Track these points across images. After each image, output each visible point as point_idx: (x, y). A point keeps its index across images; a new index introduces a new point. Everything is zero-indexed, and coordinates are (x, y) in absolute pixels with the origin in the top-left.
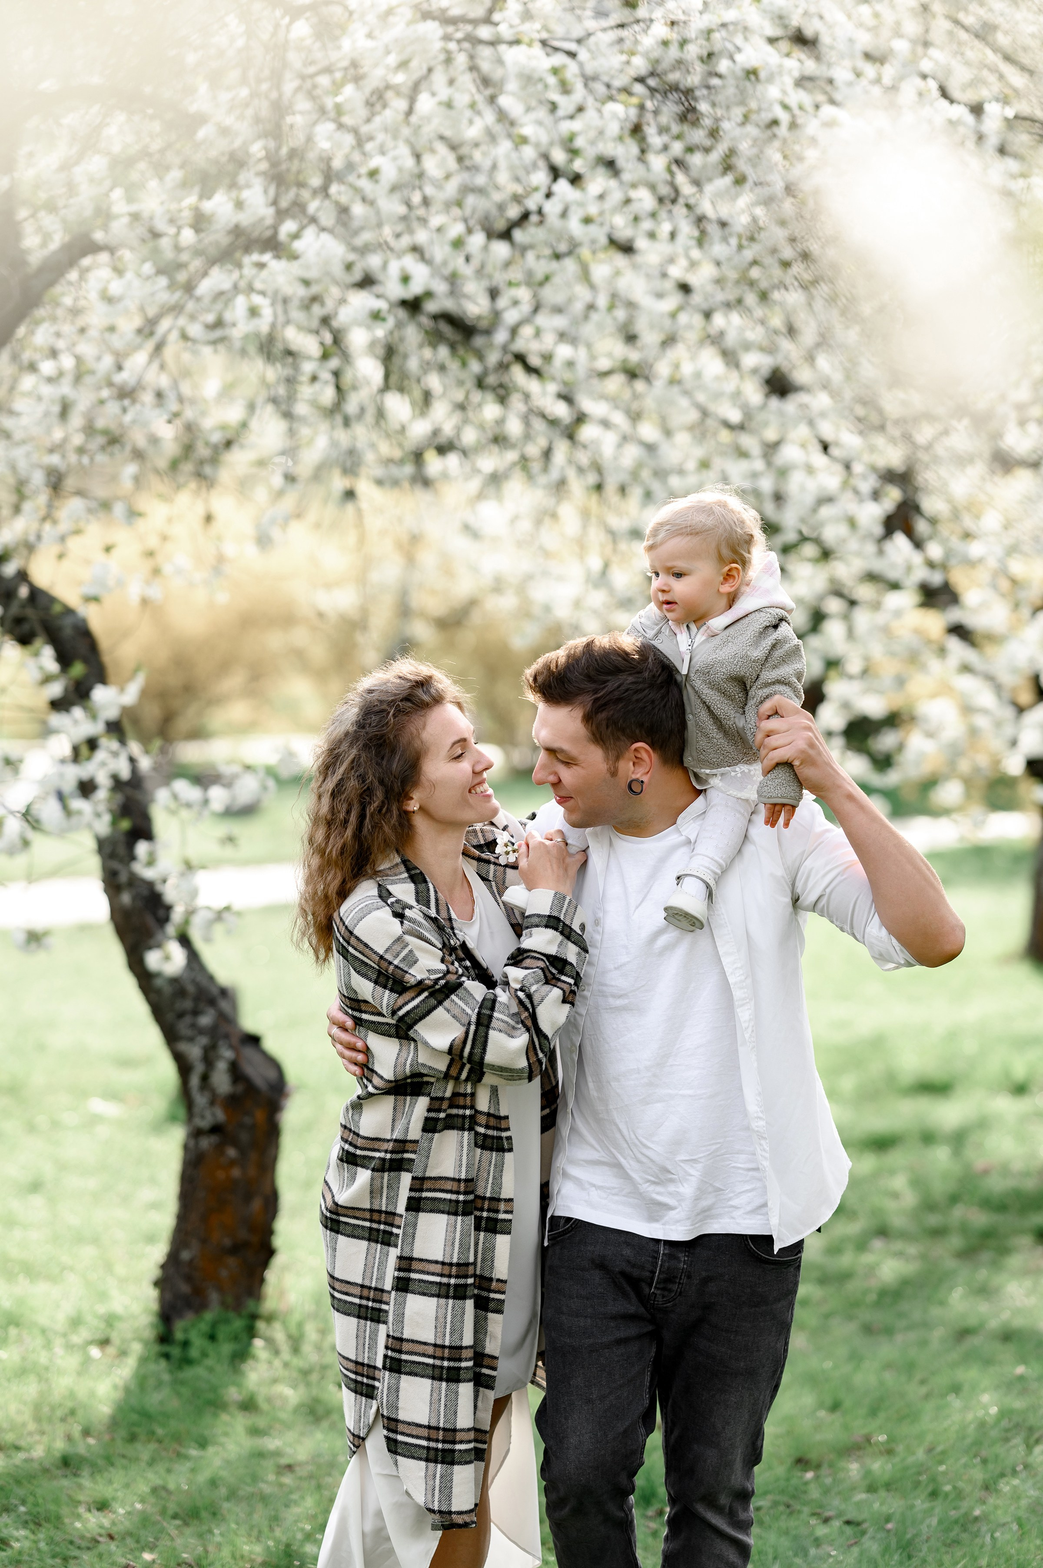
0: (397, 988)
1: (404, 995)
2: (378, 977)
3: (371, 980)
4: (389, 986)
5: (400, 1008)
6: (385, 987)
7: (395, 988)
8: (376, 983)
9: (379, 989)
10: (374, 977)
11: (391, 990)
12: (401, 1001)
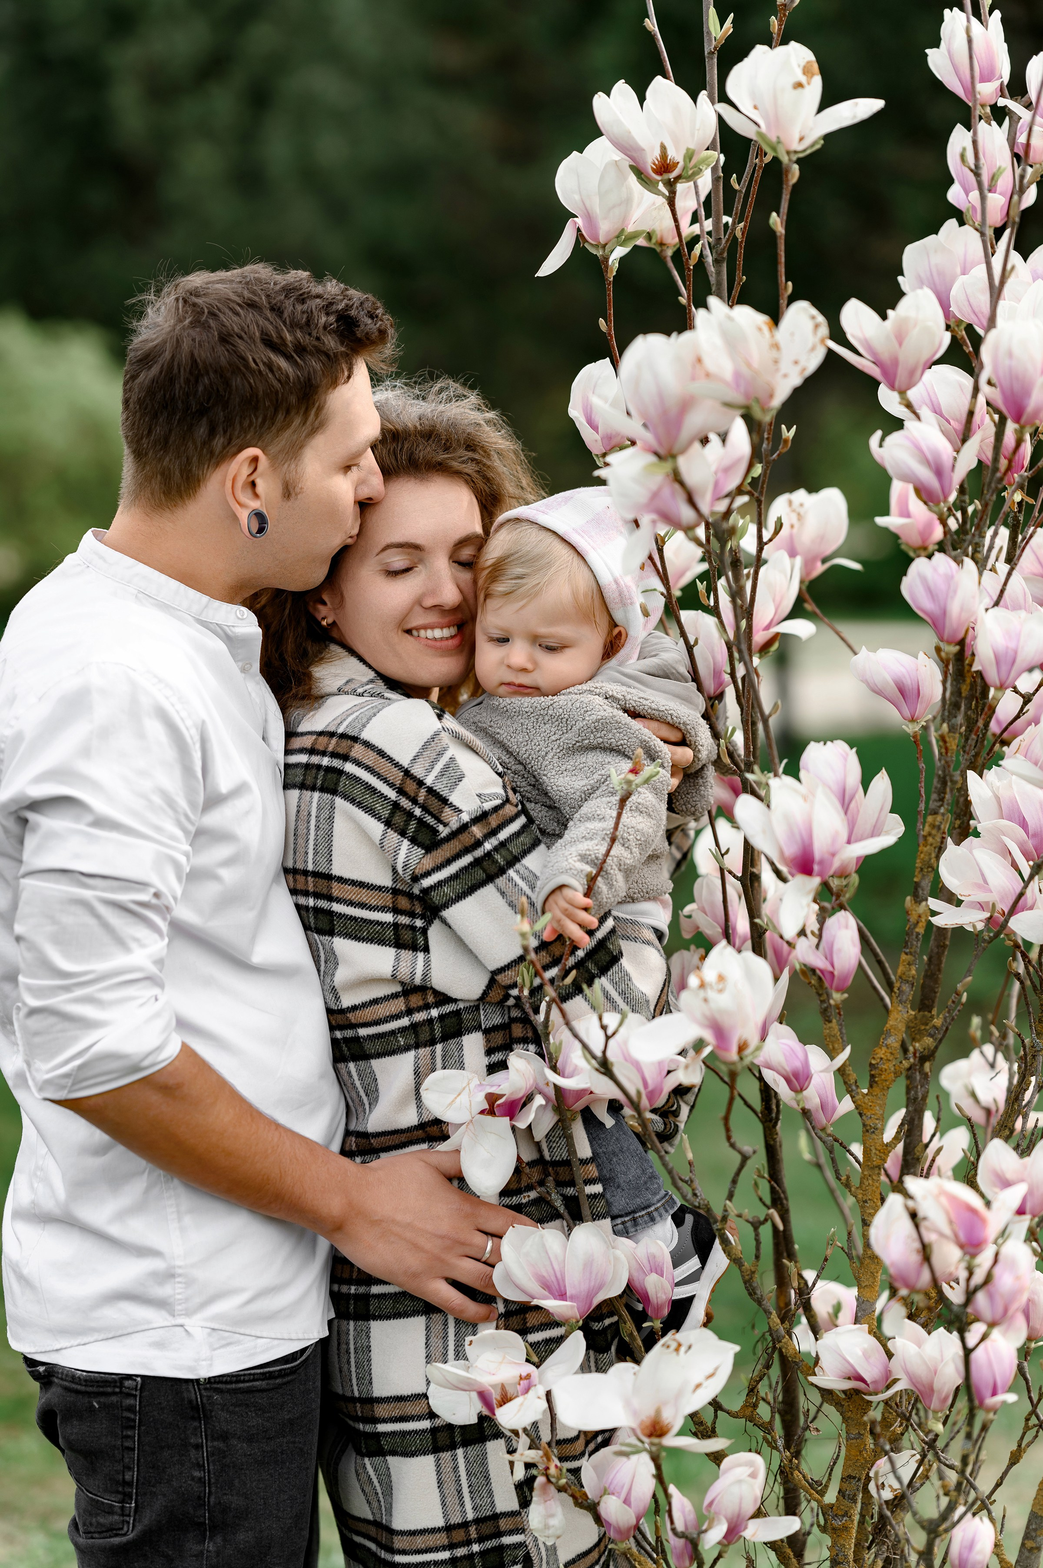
0: (423, 837)
1: (434, 853)
2: (392, 814)
3: (379, 819)
4: (410, 832)
5: (428, 874)
6: (403, 833)
7: (420, 838)
8: (388, 823)
9: (393, 836)
10: (386, 813)
11: (414, 841)
12: (428, 862)
